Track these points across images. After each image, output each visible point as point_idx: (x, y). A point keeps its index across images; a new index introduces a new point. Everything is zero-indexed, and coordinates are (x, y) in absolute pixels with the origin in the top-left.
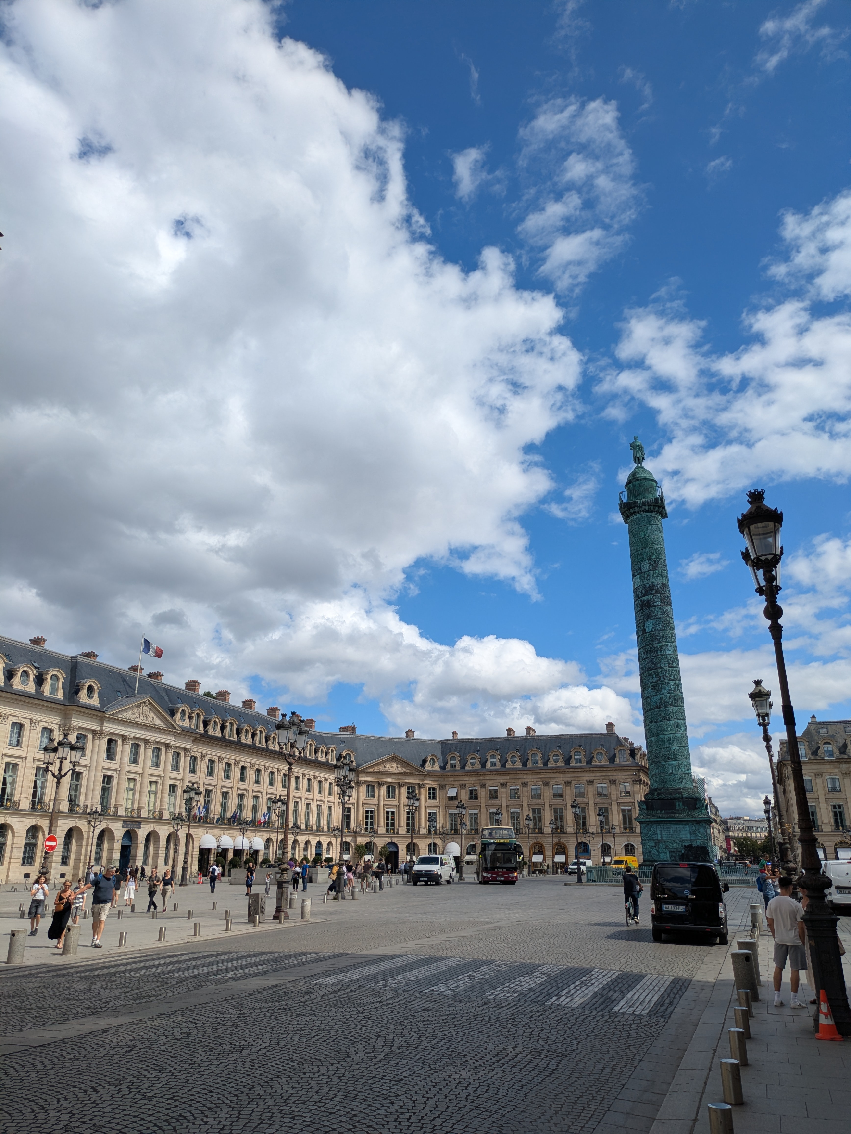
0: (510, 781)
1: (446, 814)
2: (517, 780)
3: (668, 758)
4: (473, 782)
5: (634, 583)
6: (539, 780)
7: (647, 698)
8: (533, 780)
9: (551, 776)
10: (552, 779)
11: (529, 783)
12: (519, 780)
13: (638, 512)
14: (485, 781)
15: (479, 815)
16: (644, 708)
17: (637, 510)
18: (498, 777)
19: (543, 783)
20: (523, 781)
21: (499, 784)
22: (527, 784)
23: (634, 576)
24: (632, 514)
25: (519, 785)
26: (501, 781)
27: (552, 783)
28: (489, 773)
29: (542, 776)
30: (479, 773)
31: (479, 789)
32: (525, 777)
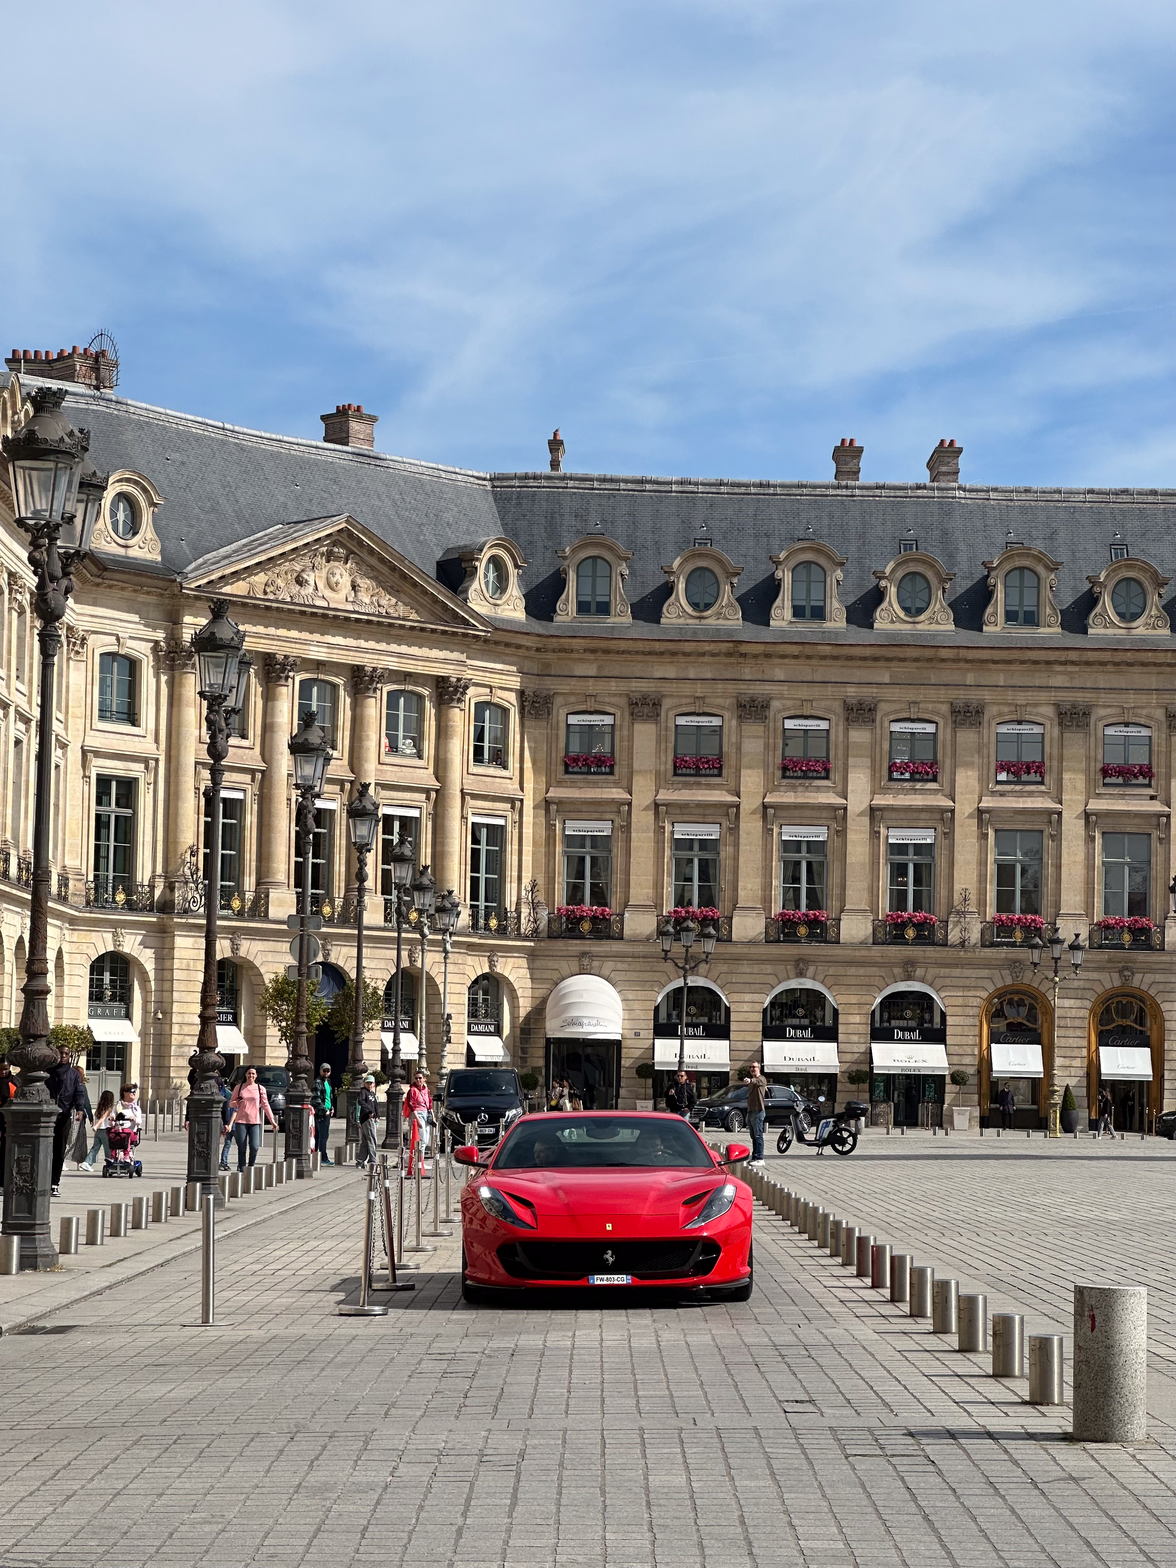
0: (895, 693)
1: (550, 840)
2: (932, 693)
4: (700, 690)
6: (1043, 696)
8: (1010, 696)
9: (1103, 680)
10: (1104, 698)
11: (991, 711)
12: (943, 694)
14: (768, 688)
15: (726, 852)
18: (834, 673)
19: (1061, 715)
20: (961, 696)
21: (838, 706)
22: (980, 708)
25: (936, 719)
26: (851, 691)
27: (1102, 712)
28: (795, 650)
29: (1059, 681)
30: (743, 649)
31: (734, 723)
32: (970, 679)
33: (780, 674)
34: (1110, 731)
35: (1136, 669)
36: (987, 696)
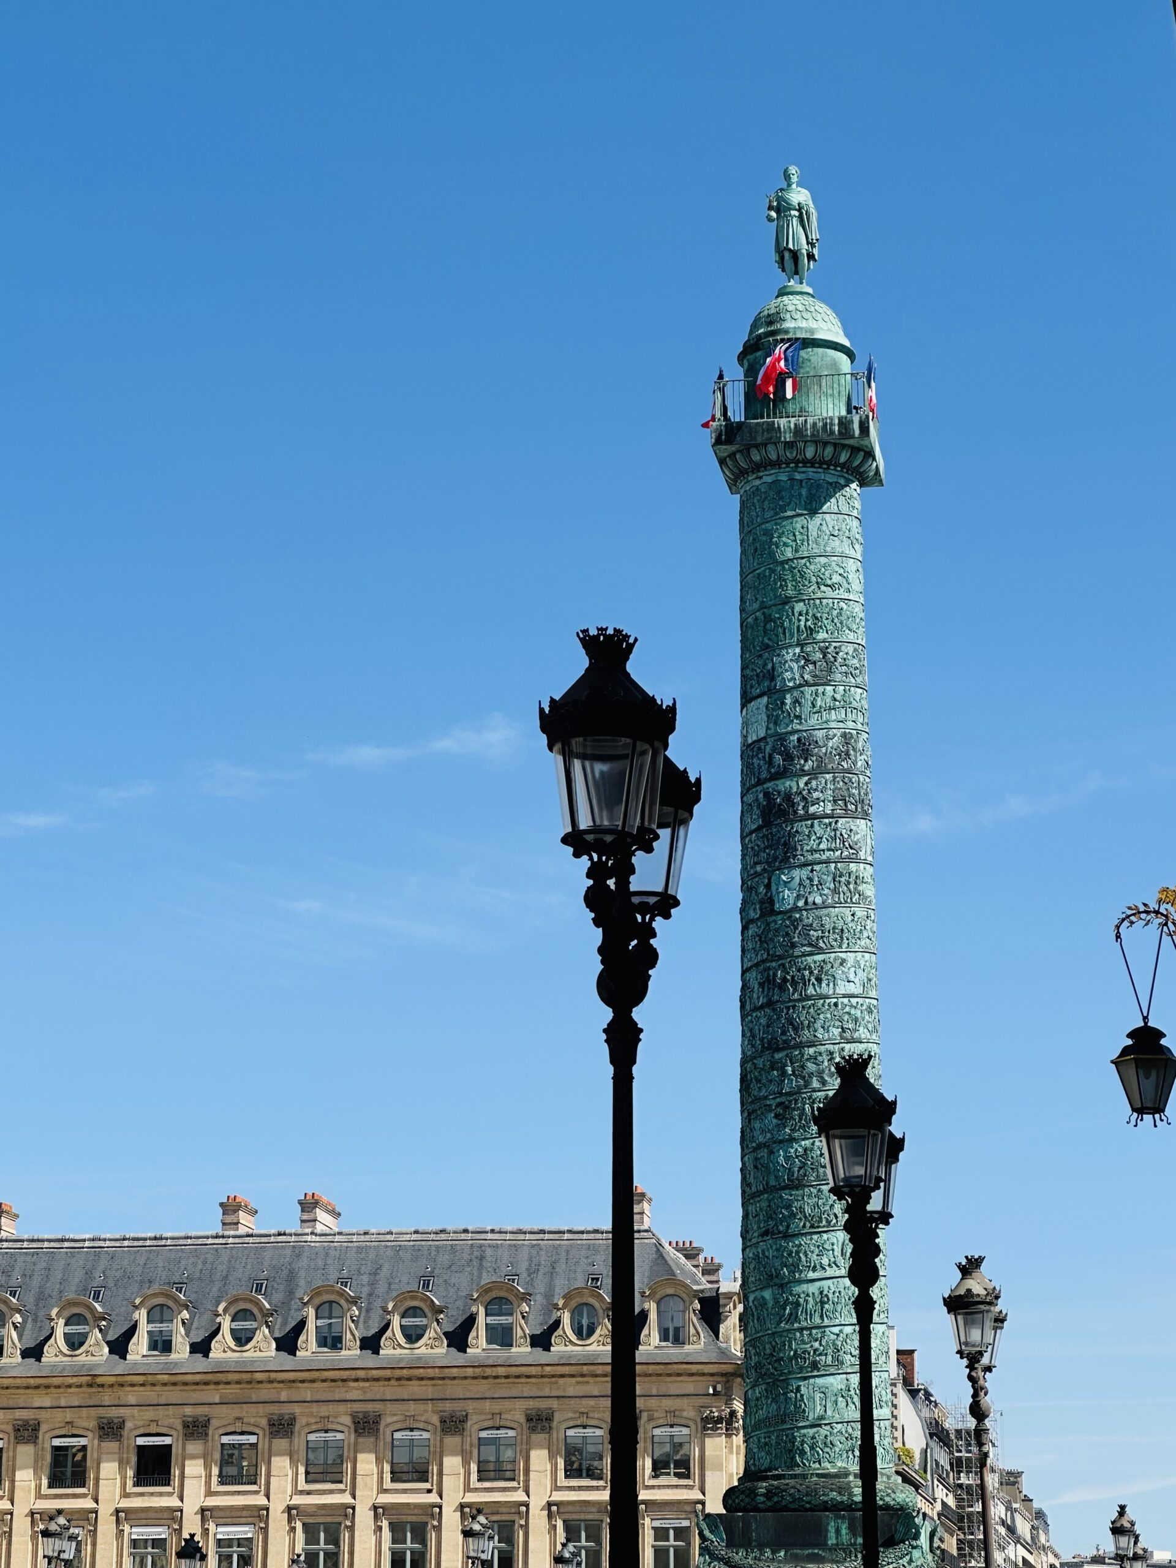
0: (223, 1410)
2: (252, 1408)
3: (815, 1366)
4: (69, 1415)
5: (746, 724)
6: (342, 1408)
7: (760, 1146)
8: (315, 1408)
9: (389, 1393)
10: (390, 1407)
11: (301, 1421)
12: (262, 1410)
13: (777, 464)
14: (122, 1411)
16: (745, 1183)
17: (774, 457)
18: (174, 1395)
19: (356, 1423)
20: (276, 1410)
21: (178, 1425)
22: (292, 1421)
23: (746, 699)
24: (757, 467)
25: (257, 1431)
26: (188, 1410)
27: (389, 1420)
28: (140, 1379)
29: (355, 1395)
30: (99, 1380)
31: (96, 1442)
32: (284, 1396)
33: (132, 1400)
34: (397, 1435)
35: (414, 1382)
36: (297, 1409)
